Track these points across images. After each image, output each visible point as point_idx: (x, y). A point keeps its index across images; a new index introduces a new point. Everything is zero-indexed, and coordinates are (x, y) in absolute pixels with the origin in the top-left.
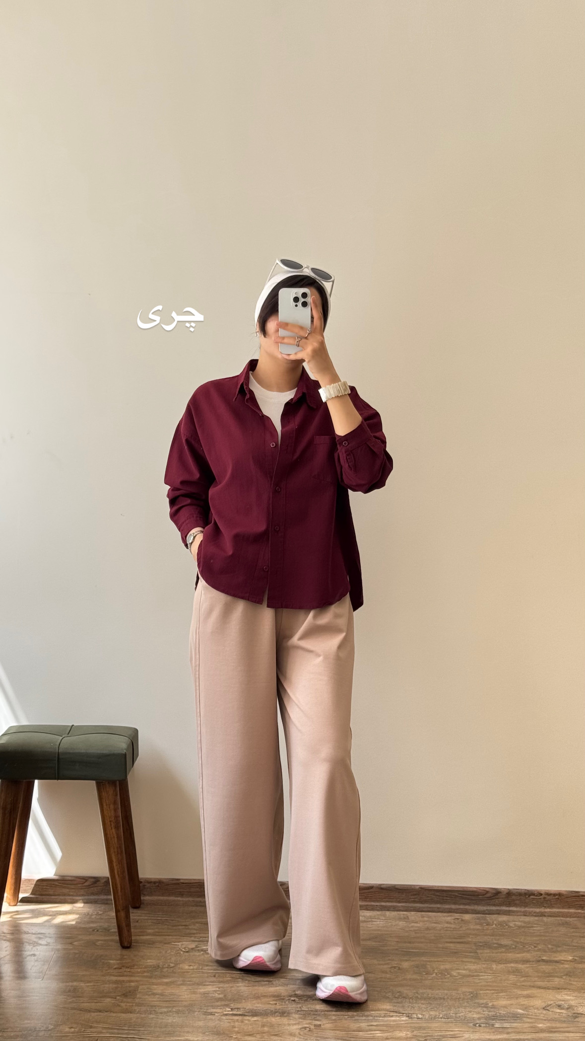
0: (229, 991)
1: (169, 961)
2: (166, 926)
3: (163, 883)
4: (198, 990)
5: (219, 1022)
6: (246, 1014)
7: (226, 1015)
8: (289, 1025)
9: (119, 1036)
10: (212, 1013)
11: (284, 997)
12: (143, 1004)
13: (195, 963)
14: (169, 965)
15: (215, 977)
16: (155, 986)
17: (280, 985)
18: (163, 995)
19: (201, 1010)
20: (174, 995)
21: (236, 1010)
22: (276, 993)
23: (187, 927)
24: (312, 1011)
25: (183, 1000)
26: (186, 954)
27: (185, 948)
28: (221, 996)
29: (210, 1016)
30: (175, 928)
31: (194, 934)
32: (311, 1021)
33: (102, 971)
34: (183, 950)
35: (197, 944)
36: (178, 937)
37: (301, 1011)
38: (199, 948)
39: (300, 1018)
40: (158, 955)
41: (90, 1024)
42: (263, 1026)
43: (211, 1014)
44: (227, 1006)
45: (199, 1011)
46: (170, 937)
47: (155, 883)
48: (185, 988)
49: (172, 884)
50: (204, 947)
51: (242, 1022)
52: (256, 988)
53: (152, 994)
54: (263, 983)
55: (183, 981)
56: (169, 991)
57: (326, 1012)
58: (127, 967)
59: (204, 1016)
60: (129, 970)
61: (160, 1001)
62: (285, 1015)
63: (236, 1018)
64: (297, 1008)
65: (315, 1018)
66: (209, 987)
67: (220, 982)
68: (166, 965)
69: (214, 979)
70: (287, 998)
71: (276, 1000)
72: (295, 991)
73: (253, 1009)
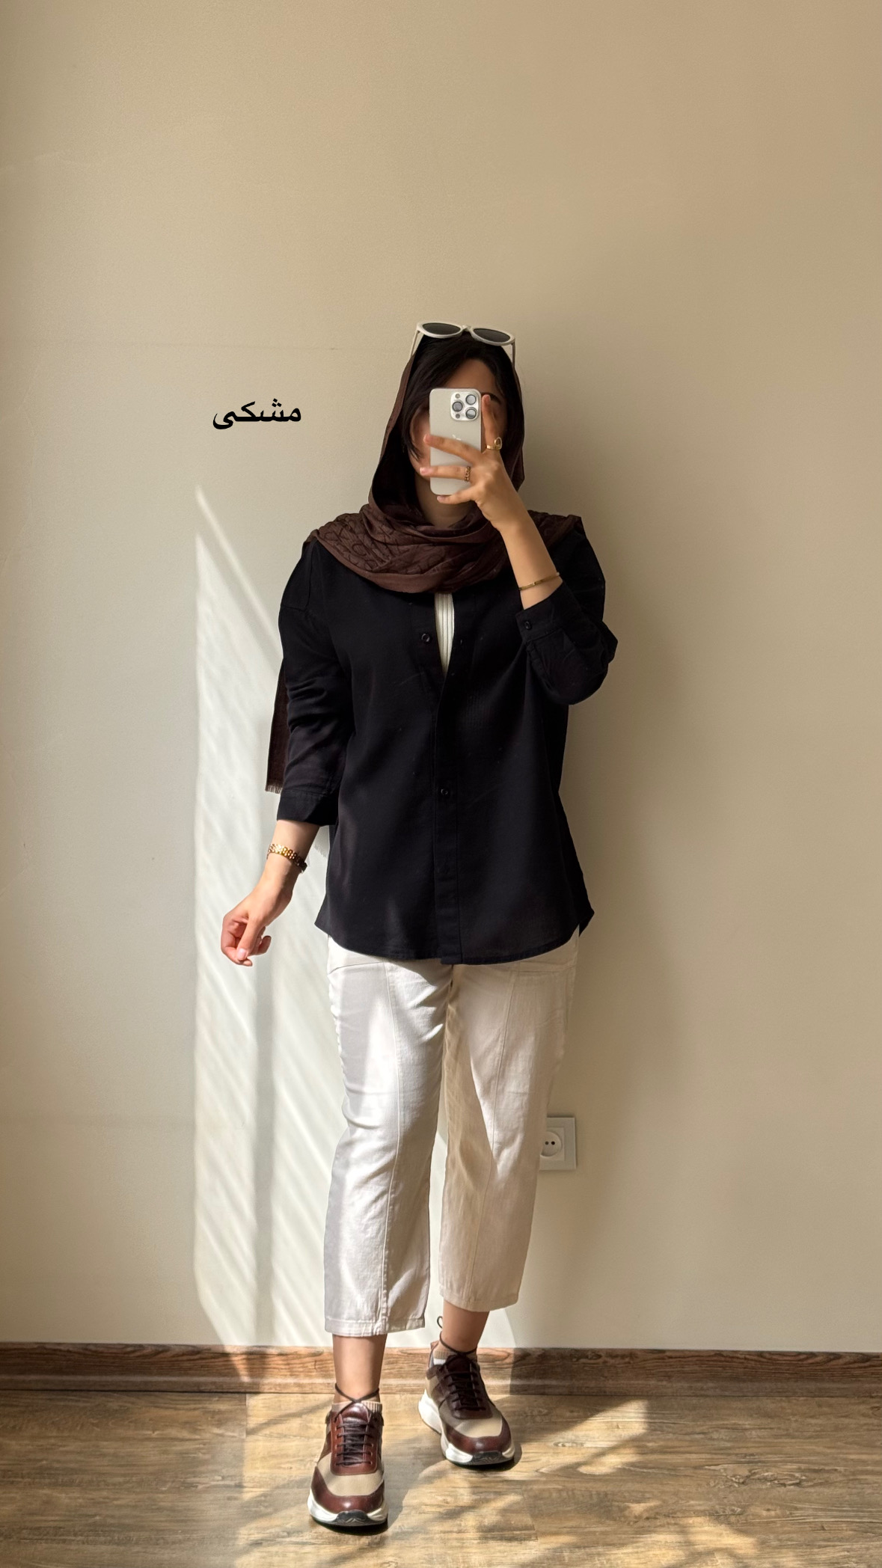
0: (868, 1556)
1: (725, 1501)
2: (670, 1434)
3: (636, 1357)
4: (818, 1557)
13: (772, 1504)
14: (733, 1510)
15: (823, 1529)
23: (708, 1436)
26: (743, 1487)
27: (734, 1476)
30: (687, 1438)
31: (730, 1448)
33: (629, 1524)
34: (734, 1479)
36: (709, 1456)
38: (757, 1476)
40: (700, 1490)
46: (694, 1456)
47: (623, 1357)
48: (791, 1553)
49: (653, 1359)
50: (766, 1474)
55: (780, 1540)
58: (667, 1516)
60: (673, 1522)
66: (828, 1549)
67: (840, 1540)
68: (728, 1508)
69: (826, 1535)
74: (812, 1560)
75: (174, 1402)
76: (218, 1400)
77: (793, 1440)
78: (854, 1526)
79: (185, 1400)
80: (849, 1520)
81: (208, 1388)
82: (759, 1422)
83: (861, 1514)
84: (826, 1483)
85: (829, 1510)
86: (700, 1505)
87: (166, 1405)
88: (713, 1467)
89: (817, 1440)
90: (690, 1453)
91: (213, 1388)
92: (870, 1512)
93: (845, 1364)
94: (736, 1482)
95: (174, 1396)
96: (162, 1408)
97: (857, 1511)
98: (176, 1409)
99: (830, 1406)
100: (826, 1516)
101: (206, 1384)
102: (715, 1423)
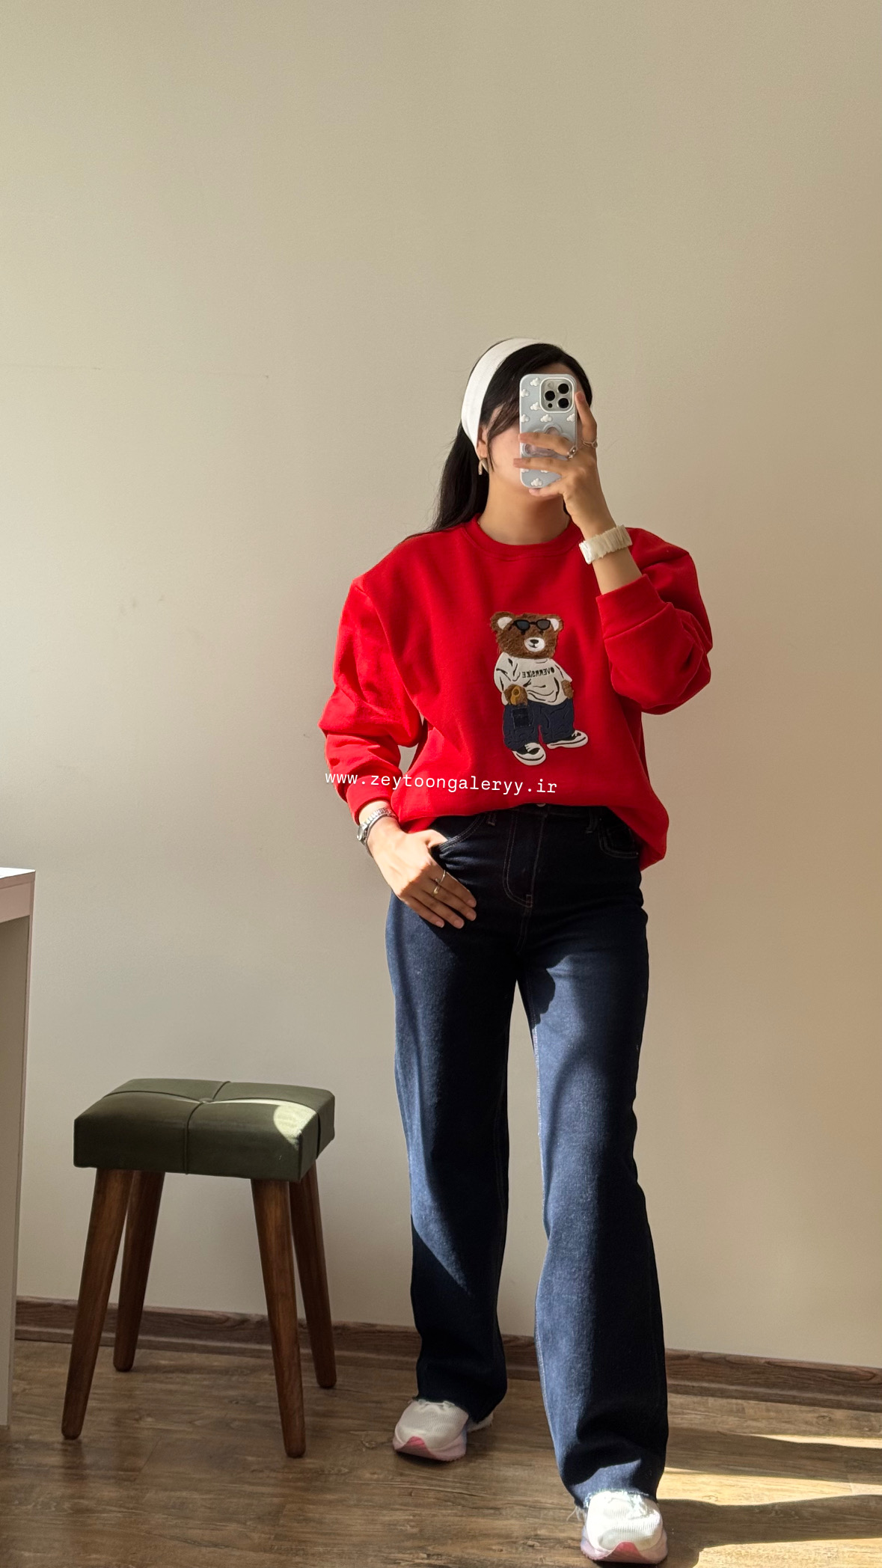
0: (428, 1522)
4: (381, 1518)
10: (395, 1560)
11: (517, 1538)
14: (340, 1471)
16: (311, 1507)
17: (512, 1517)
18: (322, 1523)
19: (380, 1554)
20: (339, 1524)
21: (436, 1557)
22: (503, 1532)
25: (352, 1533)
26: (371, 1451)
27: (369, 1442)
28: (415, 1530)
30: (359, 1405)
33: (232, 1474)
36: (363, 1422)
44: (422, 1548)
45: (376, 1556)
48: (359, 1512)
53: (304, 1520)
54: (484, 1511)
55: (359, 1500)
56: (332, 1517)
58: (274, 1470)
59: (383, 1565)
60: (274, 1476)
61: (315, 1533)
64: (536, 1560)
66: (398, 1513)
67: (417, 1506)
68: (336, 1469)
69: (409, 1500)
70: (522, 1542)
71: (502, 1544)
72: (535, 1529)
73: (462, 1558)
74: (373, 1520)
80: (441, 1489)
83: (458, 1485)
85: (432, 1479)
86: (313, 1463)
88: (357, 1433)
90: (348, 1418)
92: (469, 1484)
94: (367, 1448)
97: (456, 1482)
102: (396, 1394)
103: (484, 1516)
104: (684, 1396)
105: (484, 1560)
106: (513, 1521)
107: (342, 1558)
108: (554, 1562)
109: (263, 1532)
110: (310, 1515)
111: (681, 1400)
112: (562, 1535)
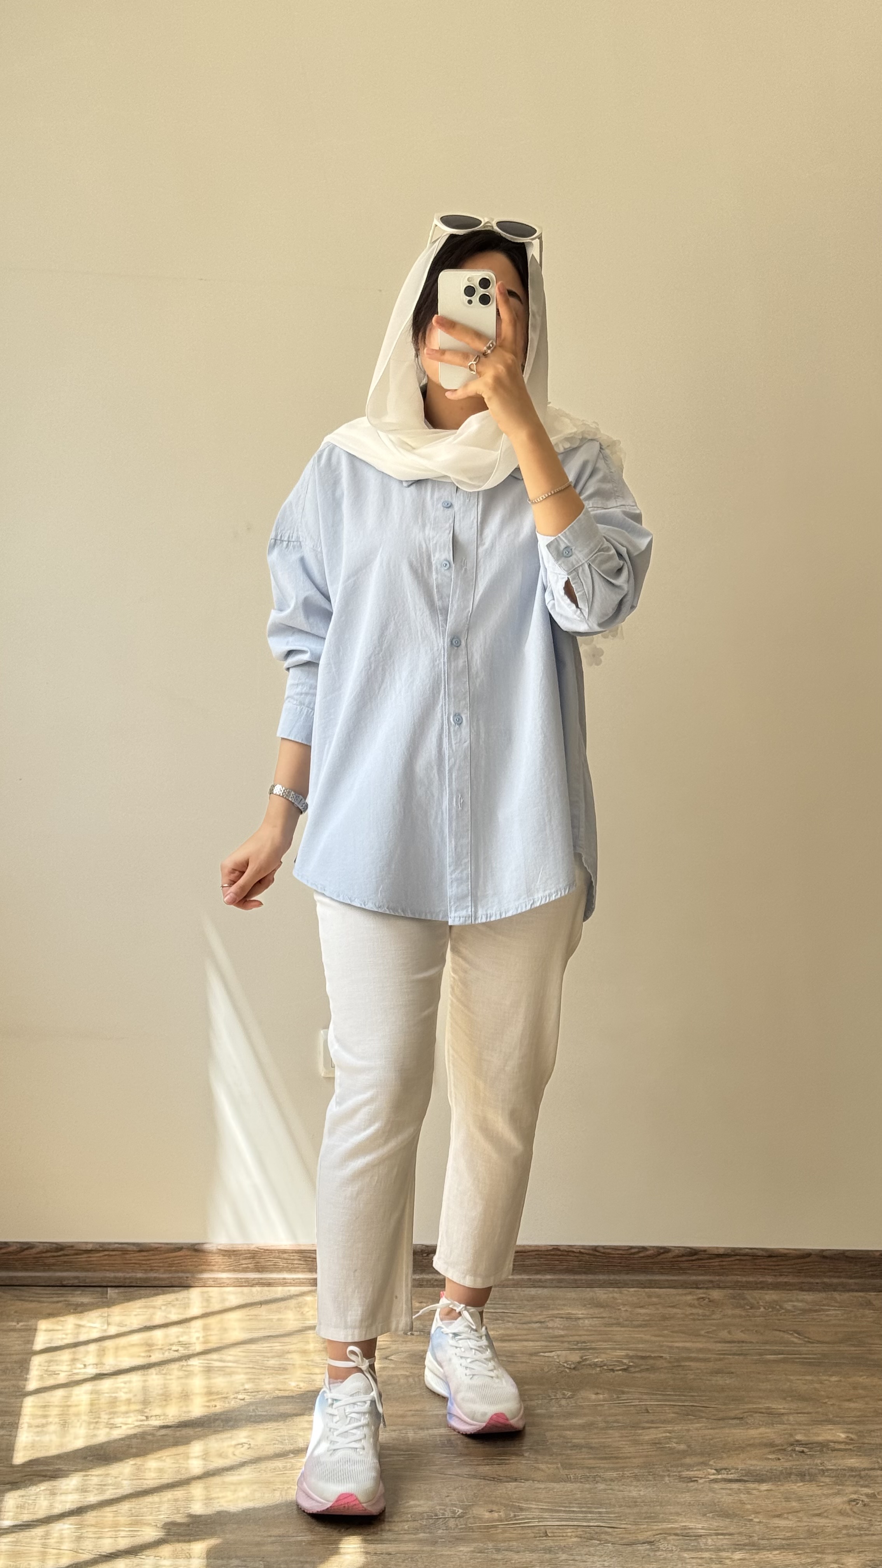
1: (557, 1386)
2: (509, 1325)
4: (642, 1437)
5: (711, 1494)
6: (744, 1478)
7: (715, 1481)
8: (827, 1496)
9: (576, 1523)
10: (690, 1478)
11: (782, 1446)
12: (571, 1464)
14: (564, 1394)
15: (648, 1412)
16: (568, 1432)
17: (760, 1426)
18: (591, 1448)
19: (671, 1474)
20: (609, 1447)
21: (723, 1471)
22: (765, 1440)
23: (544, 1325)
24: (844, 1470)
25: (629, 1455)
26: (574, 1372)
27: (566, 1362)
28: (682, 1447)
29: (692, 1484)
30: (525, 1326)
31: (562, 1336)
32: (855, 1489)
34: (565, 1365)
35: (580, 1355)
36: (544, 1343)
37: (828, 1470)
38: (588, 1363)
39: (836, 1484)
41: (517, 1504)
42: (787, 1499)
43: (691, 1480)
44: (705, 1464)
45: (669, 1476)
46: (531, 1344)
48: (617, 1434)
50: (596, 1360)
51: (749, 1493)
52: (727, 1431)
53: (574, 1446)
54: (731, 1422)
55: (605, 1422)
56: (596, 1440)
57: (867, 1472)
59: (685, 1485)
61: (595, 1458)
62: (807, 1478)
63: (735, 1486)
64: (817, 1465)
65: (857, 1482)
66: (652, 1430)
67: (663, 1422)
68: (558, 1393)
69: (651, 1417)
70: (790, 1449)
71: (773, 1452)
72: (791, 1435)
73: (749, 1470)
74: (635, 1440)
75: (38, 1296)
76: (81, 1294)
77: (623, 1329)
78: (676, 1409)
79: (50, 1294)
80: (672, 1403)
81: (70, 1282)
82: (591, 1311)
83: (683, 1398)
84: (652, 1369)
85: (656, 1394)
87: (31, 1299)
88: (547, 1354)
89: (646, 1329)
90: (526, 1341)
91: (76, 1282)
93: (673, 1258)
94: (568, 1369)
95: (38, 1290)
96: (27, 1301)
97: (680, 1396)
98: (39, 1302)
99: (659, 1296)
100: (651, 1399)
101: (68, 1278)
102: (551, 1312)
103: (736, 1425)
104: (811, 1293)
105: (771, 1469)
106: (762, 1430)
107: (639, 1480)
108: (835, 1465)
109: (547, 1463)
110: (574, 1441)
111: (812, 1297)
112: (820, 1439)
